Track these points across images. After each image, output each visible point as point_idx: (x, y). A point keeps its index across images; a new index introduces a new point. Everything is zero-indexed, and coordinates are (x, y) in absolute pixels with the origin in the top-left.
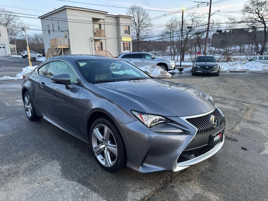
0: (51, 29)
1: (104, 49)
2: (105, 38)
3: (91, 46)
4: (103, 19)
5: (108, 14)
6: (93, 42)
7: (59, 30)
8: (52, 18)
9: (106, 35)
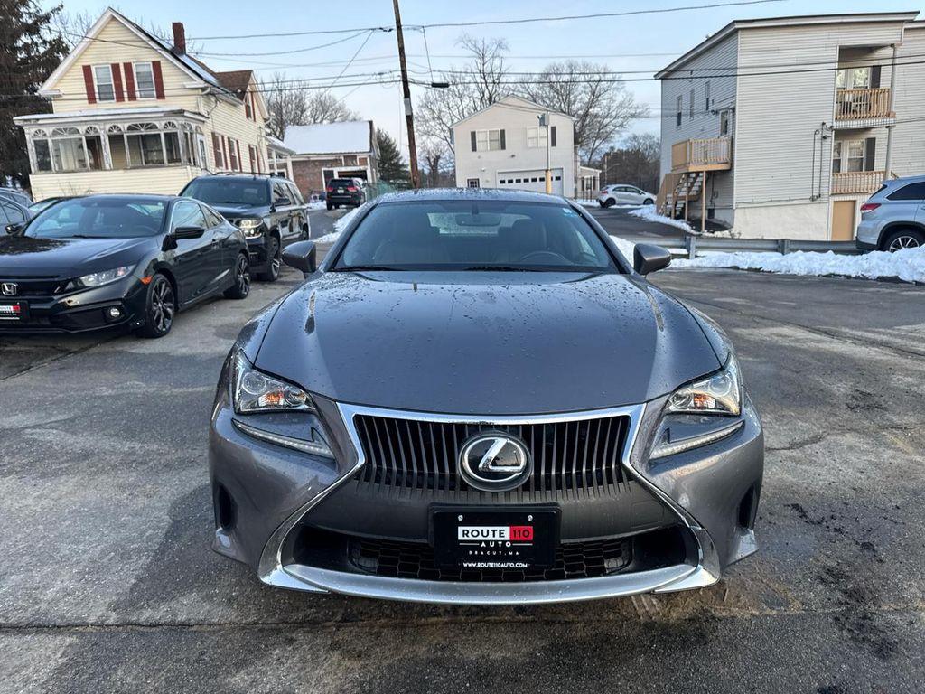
0: (685, 108)
1: (879, 164)
2: (888, 121)
3: (817, 159)
4: (892, 46)
5: (918, 18)
6: (830, 143)
7: (707, 109)
8: (692, 71)
9: (894, 110)
